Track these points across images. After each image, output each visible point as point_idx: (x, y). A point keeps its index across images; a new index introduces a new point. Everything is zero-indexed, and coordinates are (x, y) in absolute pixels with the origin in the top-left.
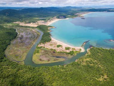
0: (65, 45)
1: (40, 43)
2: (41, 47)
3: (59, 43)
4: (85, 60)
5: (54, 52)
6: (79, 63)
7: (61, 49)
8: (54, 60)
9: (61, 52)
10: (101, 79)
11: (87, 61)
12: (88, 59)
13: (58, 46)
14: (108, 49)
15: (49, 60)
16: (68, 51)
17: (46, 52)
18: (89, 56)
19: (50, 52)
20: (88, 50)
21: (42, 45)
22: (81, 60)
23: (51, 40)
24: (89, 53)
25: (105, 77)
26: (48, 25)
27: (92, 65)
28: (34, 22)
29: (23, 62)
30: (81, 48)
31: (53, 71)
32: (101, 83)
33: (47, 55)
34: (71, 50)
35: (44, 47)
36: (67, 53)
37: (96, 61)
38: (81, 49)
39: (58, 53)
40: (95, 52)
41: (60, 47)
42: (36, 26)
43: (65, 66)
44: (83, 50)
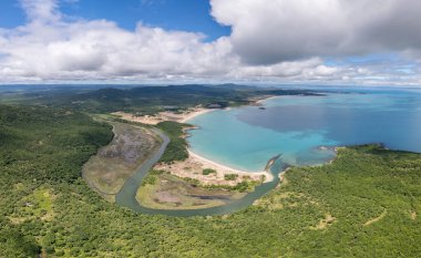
0: (223, 169)
1: (160, 162)
2: (162, 172)
3: (208, 163)
4: (276, 198)
5: (195, 186)
6: (263, 207)
7: (214, 178)
8: (195, 204)
9: (213, 186)
10: (322, 226)
11: (282, 200)
12: (285, 195)
13: (206, 172)
14: (321, 165)
15: (178, 204)
16: (231, 183)
17: (173, 184)
18: (286, 188)
19: (184, 185)
20: (281, 175)
21: (164, 167)
22: (268, 201)
23: (187, 156)
24: (285, 182)
25: (329, 218)
26: (182, 122)
27: (295, 204)
28: (151, 114)
29: (113, 197)
30: (265, 173)
31: (188, 227)
32: (323, 232)
33: (175, 192)
34: (240, 180)
35: (169, 173)
36: (230, 189)
37: (302, 194)
38: (264, 176)
39: (206, 187)
40: (296, 177)
41: (211, 174)
42: (155, 123)
43: (225, 217)
44: (269, 178)
